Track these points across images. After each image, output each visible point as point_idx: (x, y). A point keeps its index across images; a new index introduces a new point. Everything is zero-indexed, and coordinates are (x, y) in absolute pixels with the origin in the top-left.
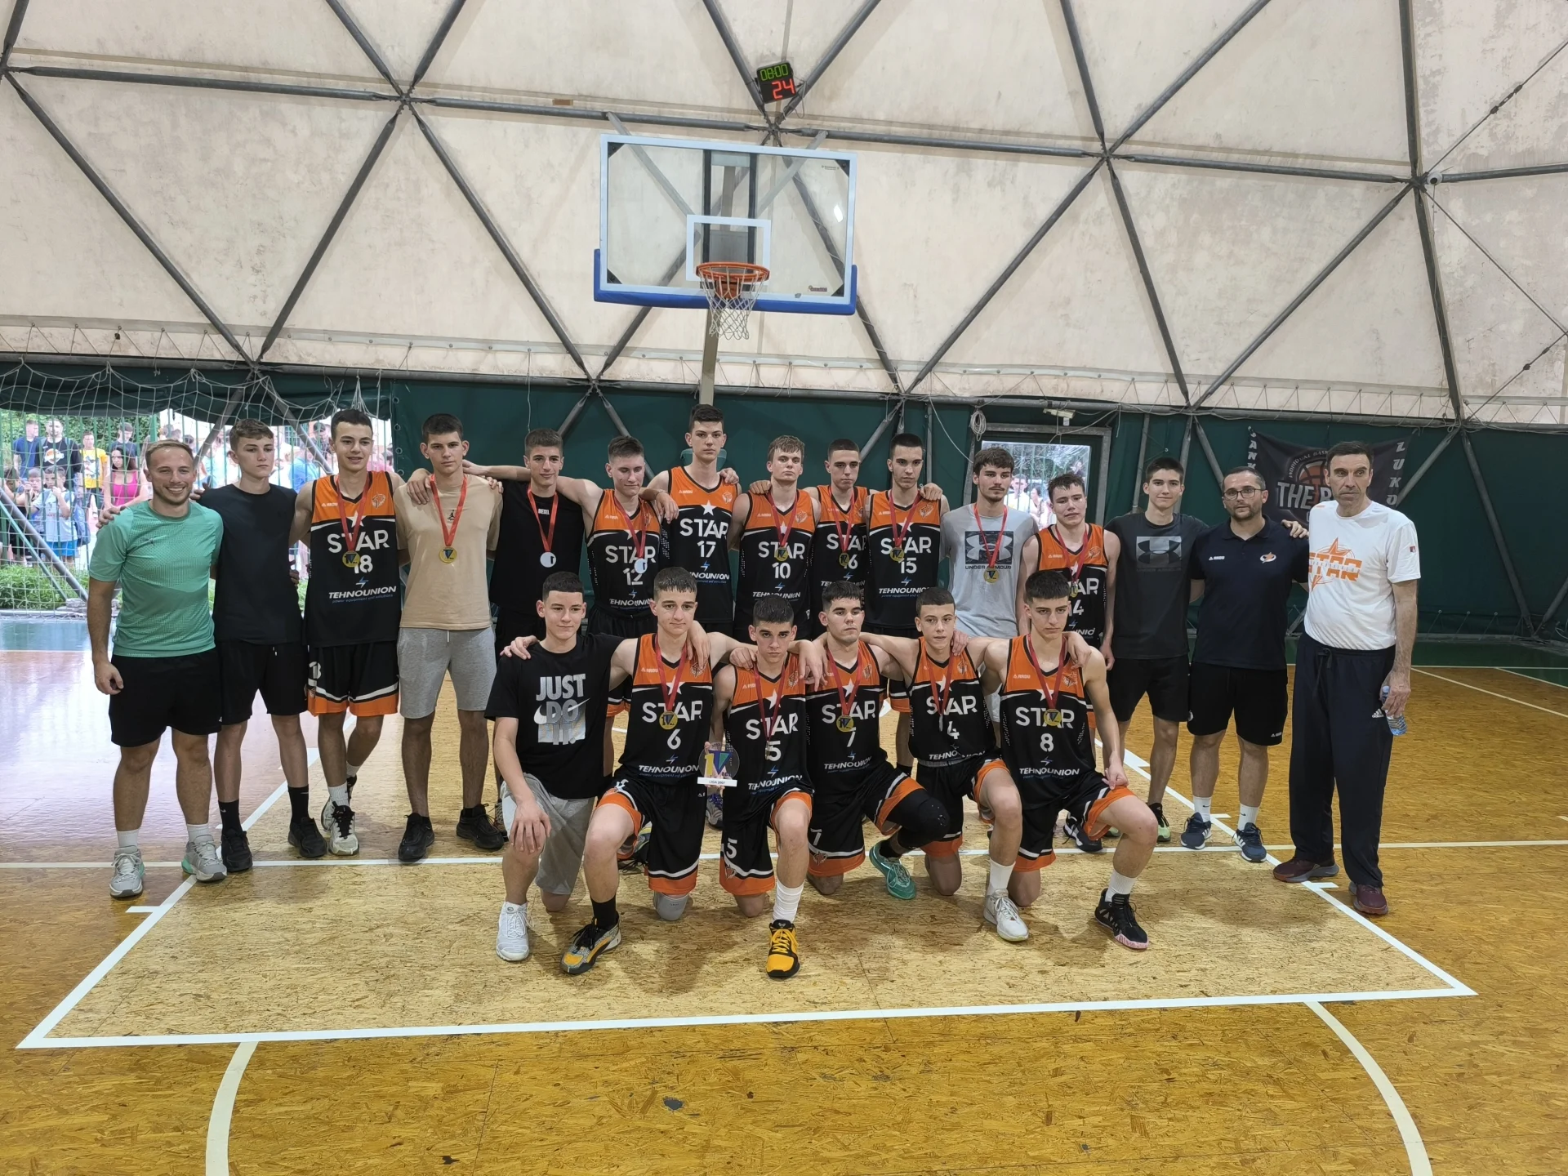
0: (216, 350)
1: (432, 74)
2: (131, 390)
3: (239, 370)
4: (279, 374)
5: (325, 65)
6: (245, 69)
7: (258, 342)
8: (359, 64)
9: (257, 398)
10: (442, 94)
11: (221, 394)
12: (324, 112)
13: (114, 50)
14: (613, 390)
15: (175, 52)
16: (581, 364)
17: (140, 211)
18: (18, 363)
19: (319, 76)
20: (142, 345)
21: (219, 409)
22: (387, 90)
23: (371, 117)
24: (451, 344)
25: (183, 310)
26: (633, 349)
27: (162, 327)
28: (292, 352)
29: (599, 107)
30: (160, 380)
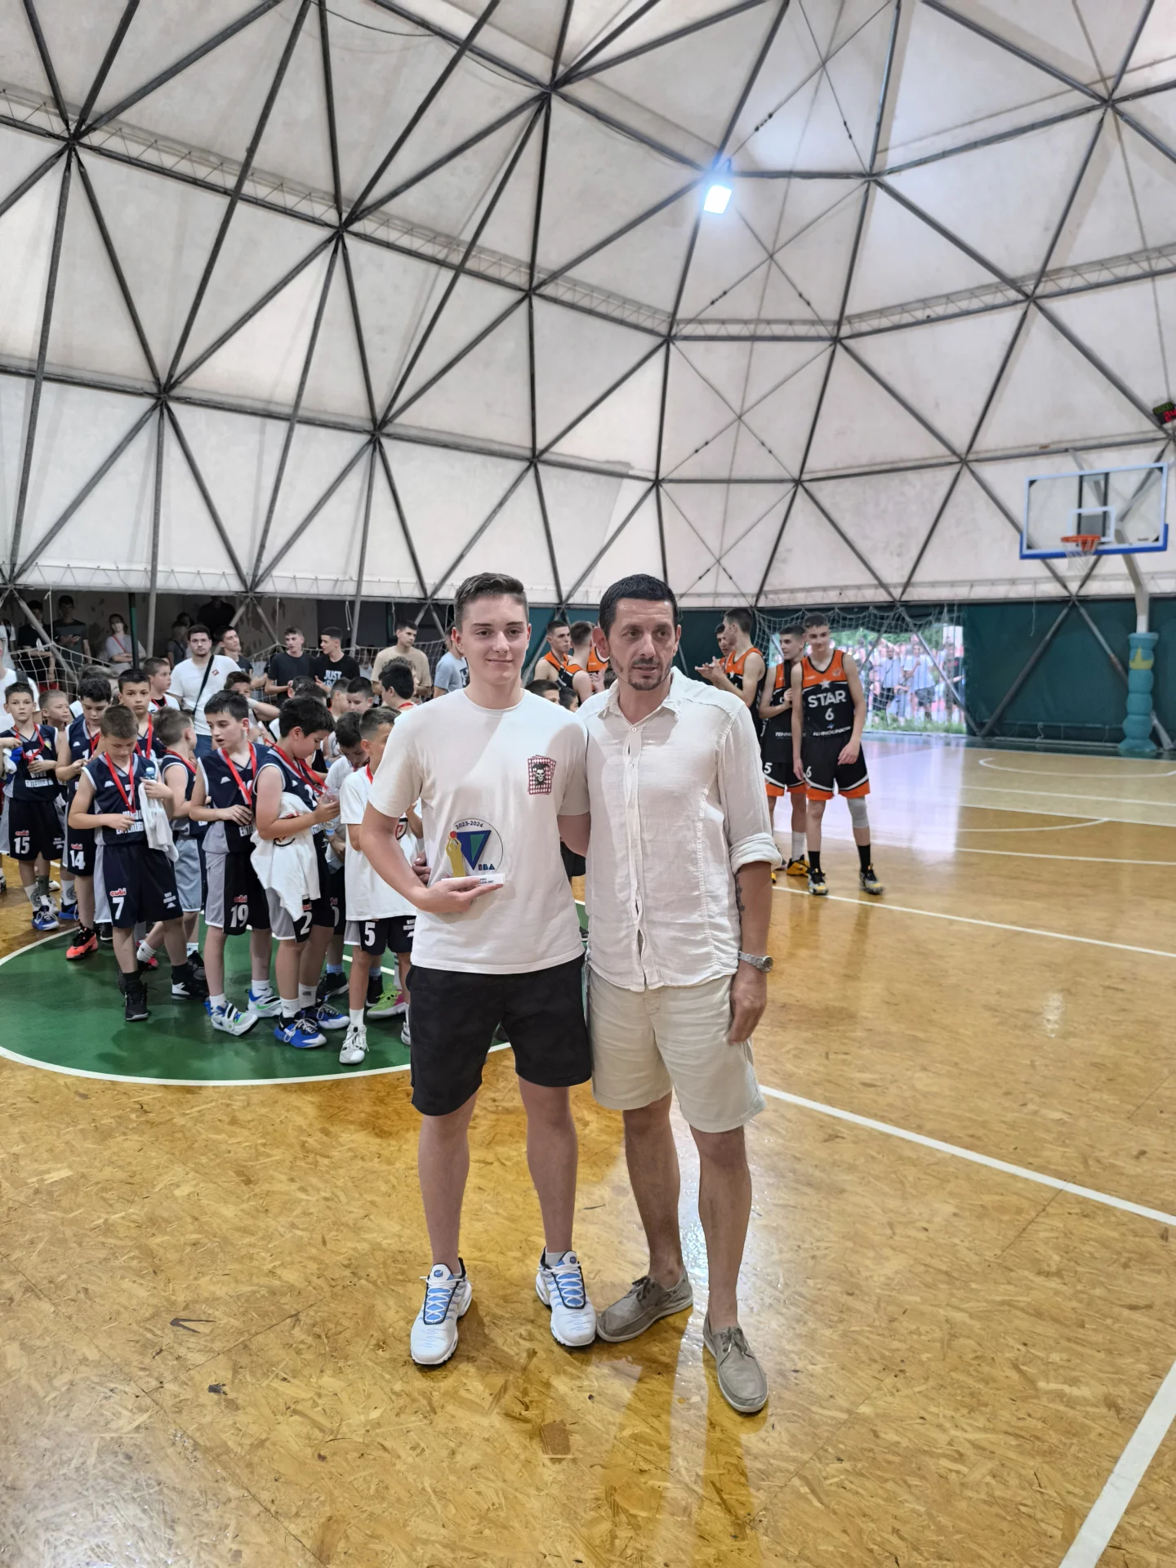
0: (881, 596)
1: (976, 447)
2: (844, 619)
3: (890, 606)
4: (907, 605)
5: (927, 454)
6: (893, 463)
7: (900, 590)
8: (941, 450)
9: (898, 619)
10: (983, 456)
11: (882, 618)
12: (927, 475)
13: (840, 466)
14: (1086, 601)
15: (864, 460)
16: (1065, 587)
17: (851, 534)
18: (800, 610)
19: (924, 459)
20: (851, 597)
21: (881, 625)
22: (955, 459)
23: (948, 474)
24: (993, 582)
25: (868, 579)
26: (1096, 576)
27: (859, 587)
28: (916, 594)
29: (1065, 445)
30: (857, 613)
